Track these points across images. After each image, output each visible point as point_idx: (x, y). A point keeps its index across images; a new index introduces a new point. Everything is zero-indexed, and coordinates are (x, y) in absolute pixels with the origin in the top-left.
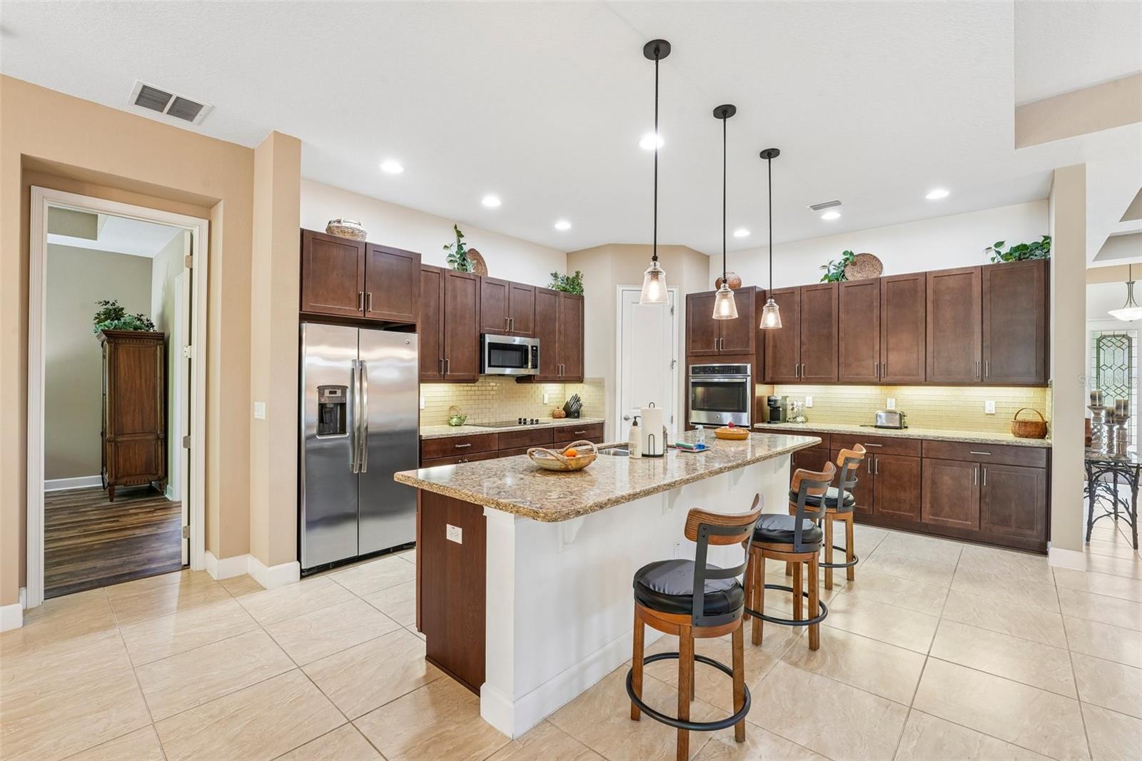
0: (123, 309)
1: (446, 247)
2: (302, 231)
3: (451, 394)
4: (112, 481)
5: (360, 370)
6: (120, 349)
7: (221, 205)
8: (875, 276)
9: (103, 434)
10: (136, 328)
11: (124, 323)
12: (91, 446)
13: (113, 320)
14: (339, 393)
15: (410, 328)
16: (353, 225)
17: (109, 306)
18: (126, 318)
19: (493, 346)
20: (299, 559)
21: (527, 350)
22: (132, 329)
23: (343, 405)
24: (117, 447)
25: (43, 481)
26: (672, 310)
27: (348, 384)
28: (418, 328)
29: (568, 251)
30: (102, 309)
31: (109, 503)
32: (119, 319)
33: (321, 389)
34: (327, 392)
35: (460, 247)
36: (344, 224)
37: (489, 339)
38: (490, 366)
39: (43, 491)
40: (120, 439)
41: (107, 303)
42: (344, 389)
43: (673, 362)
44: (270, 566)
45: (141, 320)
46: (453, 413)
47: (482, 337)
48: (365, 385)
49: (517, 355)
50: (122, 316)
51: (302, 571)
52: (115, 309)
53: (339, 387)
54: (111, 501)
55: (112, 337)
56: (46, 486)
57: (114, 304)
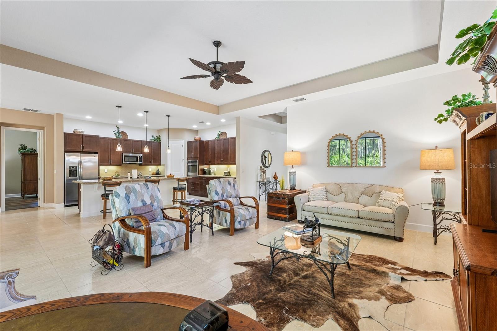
0: (27, 147)
1: (114, 131)
2: (65, 133)
3: (116, 168)
4: (24, 193)
5: (80, 162)
6: (26, 157)
7: (46, 127)
8: (225, 138)
9: (21, 181)
10: (31, 152)
11: (27, 151)
12: (18, 185)
13: (24, 150)
14: (75, 168)
15: (96, 153)
16: (80, 130)
17: (22, 146)
18: (28, 149)
19: (125, 156)
20: (64, 203)
21: (138, 157)
22: (29, 152)
23: (76, 171)
24: (25, 184)
25: (5, 195)
26: (183, 146)
27: (77, 166)
28: (99, 153)
29: (158, 129)
30: (20, 147)
31: (23, 199)
32: (25, 150)
33: (70, 167)
34: (71, 168)
35: (118, 131)
36: (77, 130)
37: (124, 154)
38: (125, 161)
39: (5, 197)
40: (26, 182)
41: (22, 145)
42: (76, 167)
43: (183, 159)
44: (57, 204)
45: (33, 149)
46: (116, 173)
47: (123, 154)
48: (82, 166)
49: (135, 158)
50: (27, 149)
51: (65, 205)
52: (24, 147)
53: (75, 167)
54: (24, 199)
55: (23, 154)
56: (6, 196)
57: (24, 145)
